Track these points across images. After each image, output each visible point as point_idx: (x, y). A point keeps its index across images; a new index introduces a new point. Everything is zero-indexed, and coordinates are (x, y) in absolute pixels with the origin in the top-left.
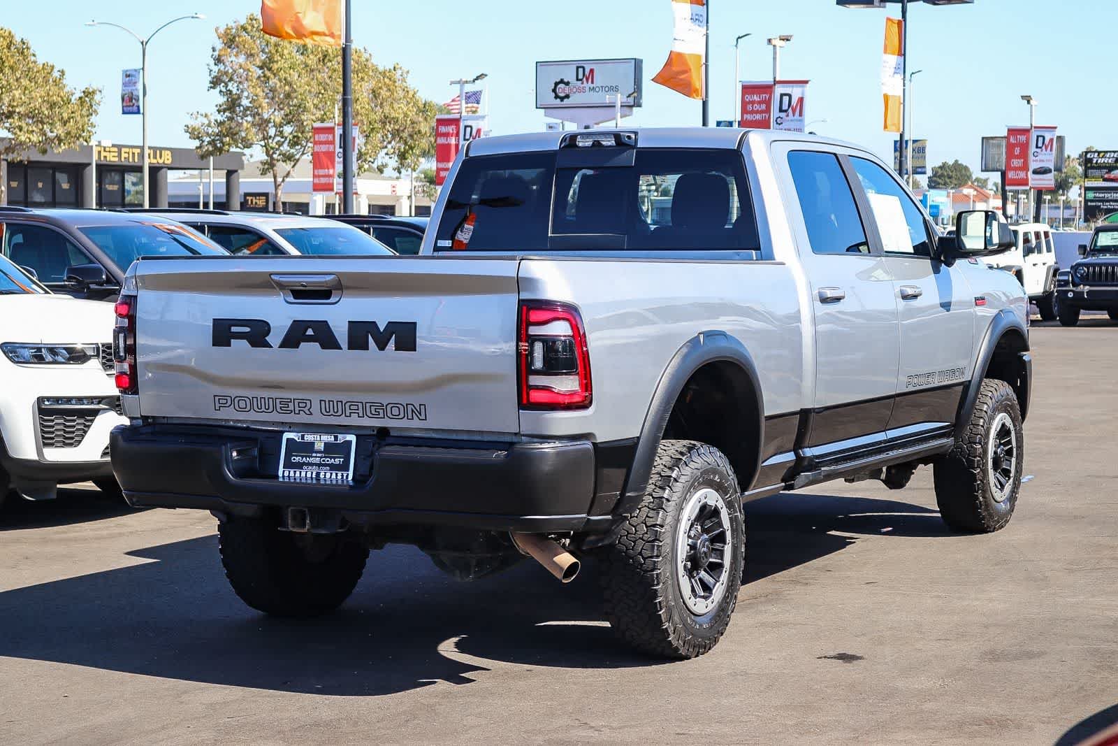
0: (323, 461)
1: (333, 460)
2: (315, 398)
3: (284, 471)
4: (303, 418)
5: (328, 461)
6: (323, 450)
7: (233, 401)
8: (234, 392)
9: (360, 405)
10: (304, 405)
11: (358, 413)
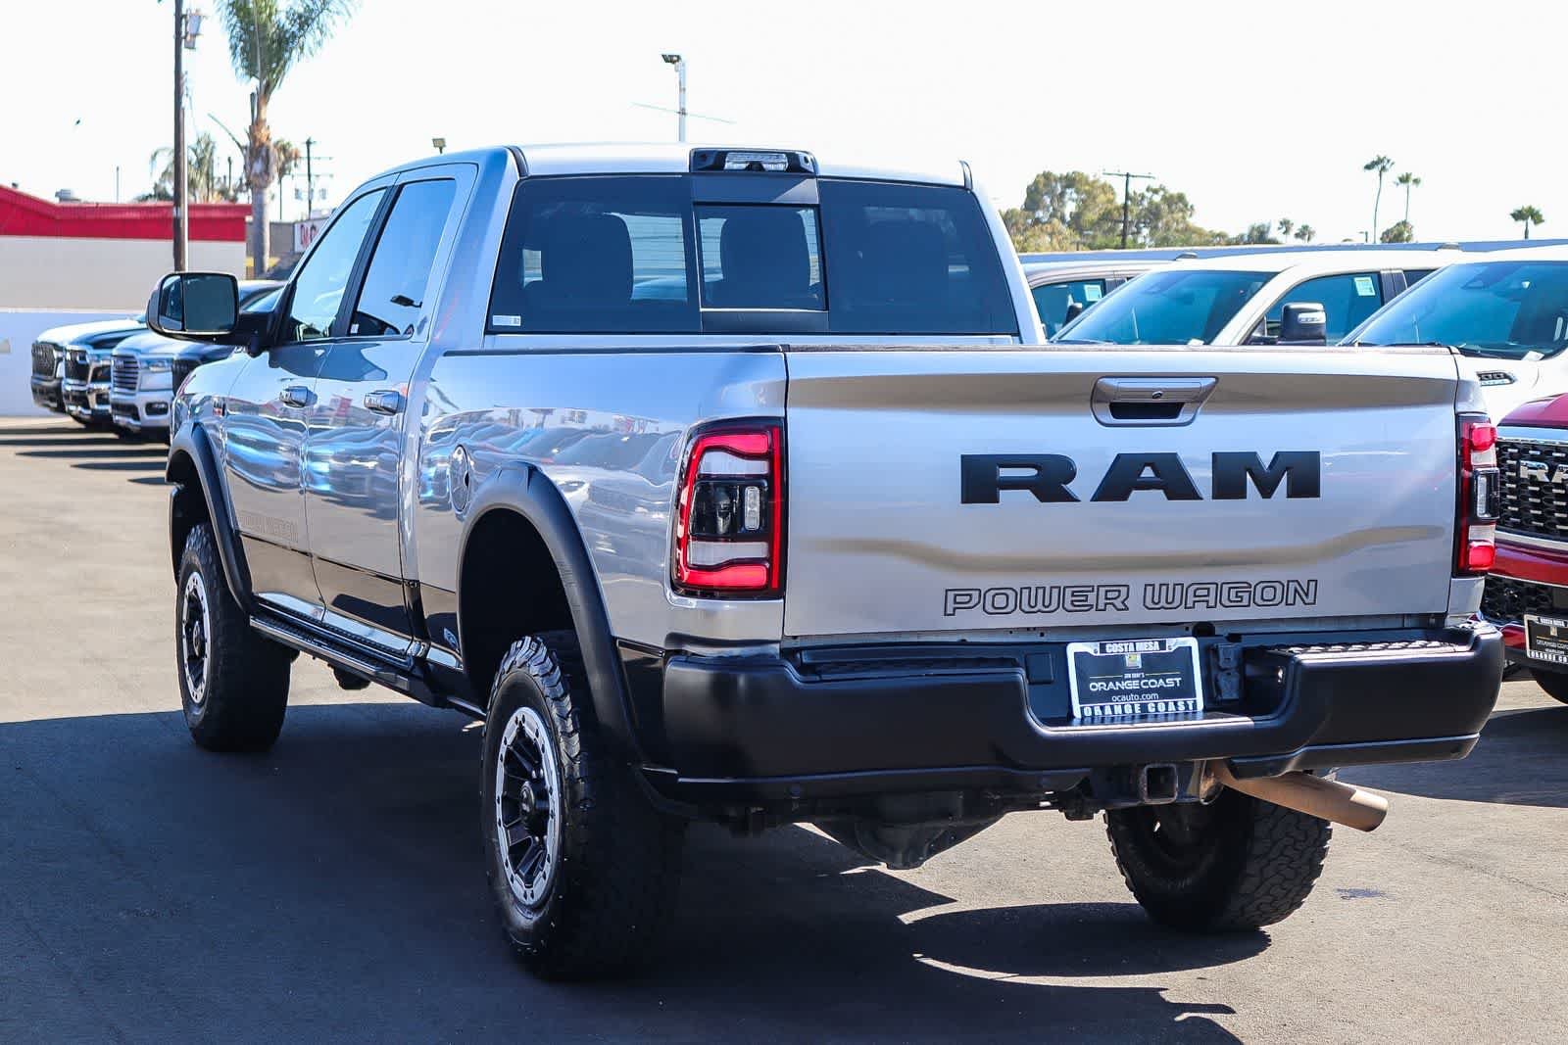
0: (1144, 684)
1: (1161, 681)
2: (1137, 582)
3: (1082, 709)
4: (1111, 617)
5: (1153, 684)
6: (1140, 667)
7: (982, 596)
8: (984, 582)
9: (1213, 587)
10: (1116, 595)
11: (1207, 601)
